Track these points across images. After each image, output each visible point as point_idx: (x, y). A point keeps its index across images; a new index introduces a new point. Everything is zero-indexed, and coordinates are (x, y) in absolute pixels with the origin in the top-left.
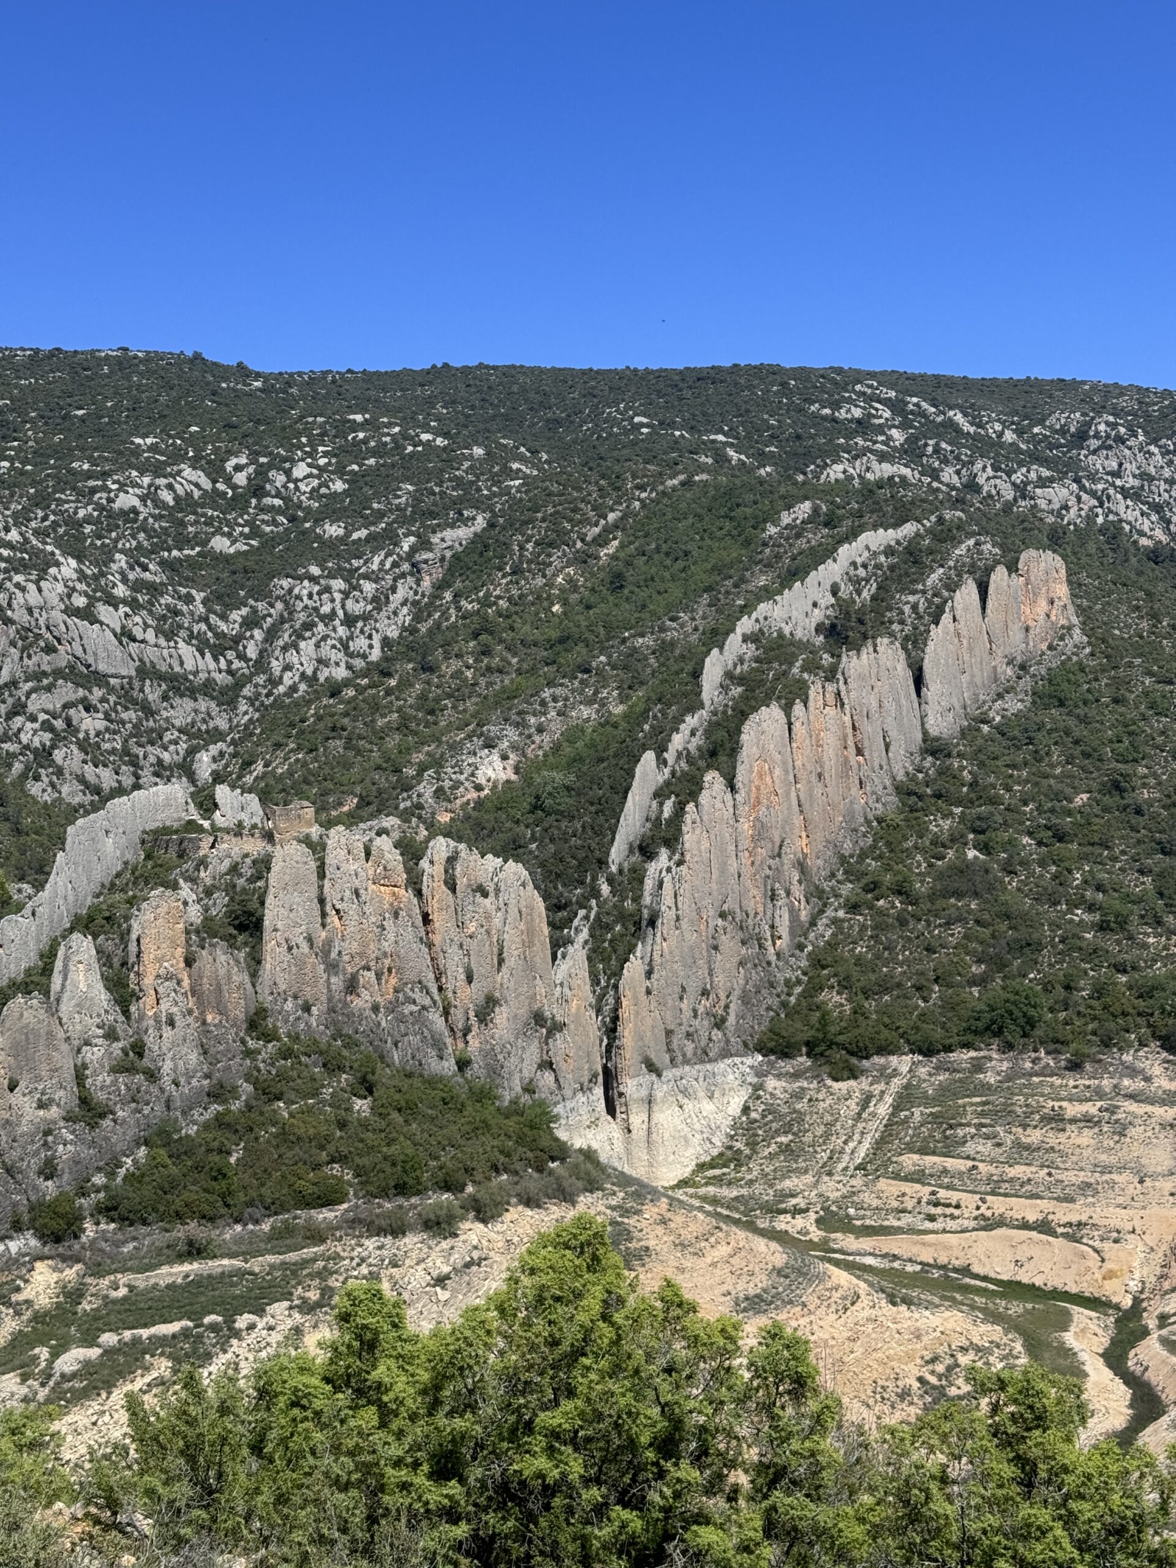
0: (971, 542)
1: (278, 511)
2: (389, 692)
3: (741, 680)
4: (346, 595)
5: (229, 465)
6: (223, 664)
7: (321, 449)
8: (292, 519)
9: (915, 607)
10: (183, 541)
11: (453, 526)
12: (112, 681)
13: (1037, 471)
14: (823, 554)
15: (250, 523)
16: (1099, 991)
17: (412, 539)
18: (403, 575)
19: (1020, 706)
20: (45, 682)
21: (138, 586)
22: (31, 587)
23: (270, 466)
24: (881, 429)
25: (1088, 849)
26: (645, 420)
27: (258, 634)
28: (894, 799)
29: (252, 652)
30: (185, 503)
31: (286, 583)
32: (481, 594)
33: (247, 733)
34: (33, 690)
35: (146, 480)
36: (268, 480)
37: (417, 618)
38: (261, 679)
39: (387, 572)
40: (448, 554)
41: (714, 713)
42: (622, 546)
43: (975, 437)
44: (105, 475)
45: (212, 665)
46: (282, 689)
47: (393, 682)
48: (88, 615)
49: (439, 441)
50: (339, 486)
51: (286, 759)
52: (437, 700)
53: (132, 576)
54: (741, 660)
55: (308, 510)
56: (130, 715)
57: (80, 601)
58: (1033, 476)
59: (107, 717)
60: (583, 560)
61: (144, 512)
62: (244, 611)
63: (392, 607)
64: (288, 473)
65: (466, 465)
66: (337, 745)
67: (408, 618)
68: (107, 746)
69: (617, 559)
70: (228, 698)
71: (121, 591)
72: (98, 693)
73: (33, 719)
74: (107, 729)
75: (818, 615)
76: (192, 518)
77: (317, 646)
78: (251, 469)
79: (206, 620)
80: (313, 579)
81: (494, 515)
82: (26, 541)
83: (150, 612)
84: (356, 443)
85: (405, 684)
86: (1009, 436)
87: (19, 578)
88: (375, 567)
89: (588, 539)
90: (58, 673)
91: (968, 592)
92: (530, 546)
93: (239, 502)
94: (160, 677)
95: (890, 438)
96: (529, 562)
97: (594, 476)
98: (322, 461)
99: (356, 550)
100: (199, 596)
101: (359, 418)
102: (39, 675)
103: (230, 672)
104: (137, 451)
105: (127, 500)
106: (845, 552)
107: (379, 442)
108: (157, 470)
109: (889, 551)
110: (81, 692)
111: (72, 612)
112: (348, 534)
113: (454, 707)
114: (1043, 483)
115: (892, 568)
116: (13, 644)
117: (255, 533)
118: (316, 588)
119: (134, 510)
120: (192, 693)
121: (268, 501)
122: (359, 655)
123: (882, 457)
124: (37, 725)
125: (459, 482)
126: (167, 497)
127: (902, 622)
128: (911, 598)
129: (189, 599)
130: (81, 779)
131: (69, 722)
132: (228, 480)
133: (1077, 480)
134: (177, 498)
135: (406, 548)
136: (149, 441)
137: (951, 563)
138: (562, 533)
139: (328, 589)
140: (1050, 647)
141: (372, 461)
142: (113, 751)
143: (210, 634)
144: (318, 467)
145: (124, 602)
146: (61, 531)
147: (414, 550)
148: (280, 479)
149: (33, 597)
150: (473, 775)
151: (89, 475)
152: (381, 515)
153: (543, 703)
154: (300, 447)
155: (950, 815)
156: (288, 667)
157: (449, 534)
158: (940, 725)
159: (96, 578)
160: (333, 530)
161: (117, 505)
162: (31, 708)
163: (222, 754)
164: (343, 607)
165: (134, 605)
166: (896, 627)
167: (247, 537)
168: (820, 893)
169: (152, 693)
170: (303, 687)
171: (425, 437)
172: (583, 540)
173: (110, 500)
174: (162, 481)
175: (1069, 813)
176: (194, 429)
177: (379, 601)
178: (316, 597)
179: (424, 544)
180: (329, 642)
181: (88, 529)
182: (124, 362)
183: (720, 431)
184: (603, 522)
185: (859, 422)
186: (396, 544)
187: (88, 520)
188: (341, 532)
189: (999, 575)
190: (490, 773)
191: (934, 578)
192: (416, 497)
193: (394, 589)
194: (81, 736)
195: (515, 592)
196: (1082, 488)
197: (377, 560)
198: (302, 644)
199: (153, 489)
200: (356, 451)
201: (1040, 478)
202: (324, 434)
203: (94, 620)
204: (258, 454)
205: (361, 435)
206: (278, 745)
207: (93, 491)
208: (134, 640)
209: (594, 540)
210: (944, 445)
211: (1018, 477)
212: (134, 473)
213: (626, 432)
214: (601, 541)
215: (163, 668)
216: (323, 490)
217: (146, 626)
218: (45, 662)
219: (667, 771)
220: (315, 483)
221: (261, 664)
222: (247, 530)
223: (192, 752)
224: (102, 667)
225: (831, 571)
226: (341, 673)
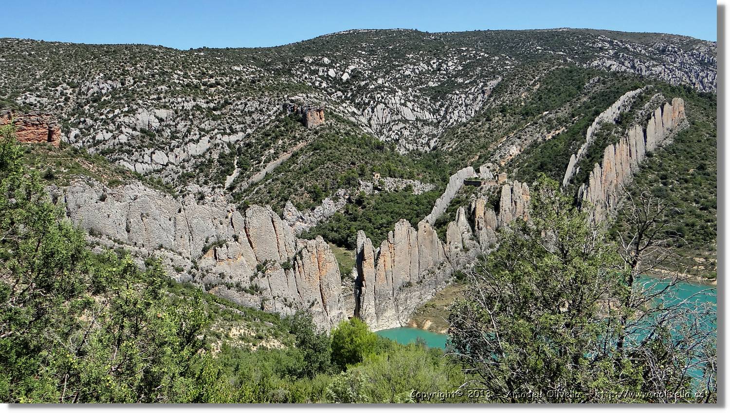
0: (657, 95)
1: (444, 74)
2: (480, 126)
3: (596, 135)
4: (466, 98)
5: (432, 62)
6: (435, 117)
7: (455, 57)
8: (448, 77)
9: (641, 114)
10: (422, 83)
11: (492, 80)
12: (411, 122)
13: (652, 62)
14: (616, 98)
15: (438, 78)
16: (702, 228)
17: (482, 84)
18: (480, 93)
19: (671, 142)
20: (396, 123)
21: (415, 96)
22: (393, 98)
23: (442, 62)
24: (606, 50)
25: (695, 185)
26: (540, 48)
27: (443, 109)
28: (638, 168)
29: (442, 113)
30: (421, 73)
31: (450, 96)
32: (502, 99)
33: (442, 136)
34: (394, 125)
35: (412, 67)
36: (442, 66)
37: (484, 105)
38: (445, 121)
39: (476, 92)
40: (492, 88)
41: (589, 144)
42: (540, 87)
43: (634, 52)
44: (402, 66)
45: (433, 117)
46: (450, 124)
47: (480, 123)
48: (405, 105)
49: (486, 55)
50: (460, 68)
51: (455, 144)
52: (493, 129)
53: (413, 94)
54: (596, 129)
55: (452, 75)
56: (415, 131)
57: (403, 101)
58: (651, 64)
59: (410, 132)
60: (528, 90)
61: (412, 75)
62: (440, 103)
63: (477, 102)
64: (447, 64)
65: (494, 62)
66: (468, 141)
67: (481, 105)
68: (410, 139)
69: (539, 90)
70: (437, 125)
71: (411, 98)
72: (408, 125)
73: (394, 132)
74: (410, 134)
75: (615, 116)
76: (423, 77)
77: (458, 113)
78: (437, 63)
79: (430, 105)
80: (457, 94)
81: (504, 77)
82: (390, 86)
83: (418, 104)
84: (463, 56)
85: (483, 124)
86: (643, 52)
87: (390, 96)
88: (472, 91)
90: (399, 120)
91: (659, 111)
92: (514, 86)
93: (434, 72)
94: (421, 121)
95: (609, 53)
96: (514, 90)
97: (531, 66)
98: (455, 61)
99: (467, 86)
100: (428, 99)
101: (464, 49)
102: (395, 121)
103: (437, 119)
104: (408, 59)
105: (407, 73)
106: (622, 98)
107: (470, 56)
108: (415, 65)
109: (634, 97)
110: (404, 125)
111: (401, 104)
112: (464, 81)
113: (497, 131)
114: (654, 66)
115: (635, 102)
116: (389, 113)
117: (439, 81)
118: (458, 97)
119: (409, 75)
120: (428, 125)
121: (442, 72)
122: (468, 115)
123: (608, 59)
124: (395, 134)
125: (492, 67)
126: (417, 71)
127: (638, 118)
128: (640, 111)
129: (426, 100)
130: (405, 147)
131: (401, 132)
132: (431, 66)
133: (664, 65)
134: (419, 72)
135: (481, 86)
136: (411, 56)
137: (651, 101)
138: (523, 82)
139: (461, 97)
140: (678, 125)
141: (468, 61)
142: (412, 140)
143: (431, 109)
144: (454, 63)
145: (412, 101)
146: (392, 81)
147: (483, 87)
148: (445, 66)
149: (394, 101)
150: (509, 152)
151: (398, 66)
152: (472, 76)
153: (525, 132)
154: (450, 57)
155: (654, 174)
156: (451, 118)
157: (491, 82)
158: (651, 148)
159: (405, 95)
160: (460, 80)
161: (406, 73)
162: (394, 129)
163: (436, 141)
164: (465, 101)
165: (414, 101)
166: (636, 119)
167: (437, 82)
168: (620, 195)
169: (419, 125)
170: (455, 123)
171: (482, 54)
172: (529, 85)
173: (404, 73)
174: (416, 67)
175: (688, 175)
176: (421, 52)
177: (474, 99)
178: (458, 99)
179: (485, 85)
180: (462, 111)
181: (399, 80)
182: (399, 32)
183: (561, 51)
184: (534, 80)
185: (600, 48)
186: (478, 85)
187: (399, 78)
188: (462, 81)
189: (667, 106)
190: (513, 152)
191: (647, 105)
192: (482, 71)
193: (477, 97)
194: (404, 136)
195: (511, 99)
196: (666, 67)
197: (473, 89)
198: (455, 112)
199: (414, 69)
200: (464, 58)
201: (653, 64)
202: (455, 53)
203: (406, 106)
204: (438, 59)
205: (465, 54)
206: (452, 139)
207: (400, 70)
208: (415, 111)
209: (532, 85)
210: (625, 55)
211: (647, 64)
212: (409, 65)
213: (535, 51)
214: (534, 85)
215: (422, 118)
216: (456, 69)
217: (418, 107)
218: (395, 117)
219: (577, 159)
220: (454, 67)
221: (444, 117)
222: (437, 80)
223: (429, 140)
224: (408, 118)
225: (618, 103)
226: (464, 120)
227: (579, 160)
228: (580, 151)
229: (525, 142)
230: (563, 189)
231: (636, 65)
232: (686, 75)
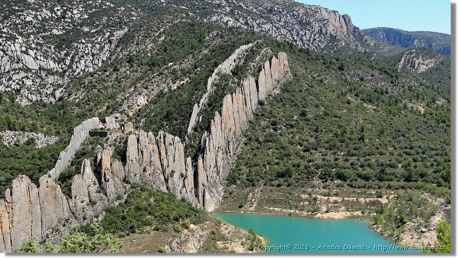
0: (265, 49)
1: (69, 22)
2: (107, 76)
3: (216, 85)
4: (92, 48)
5: (55, 9)
6: (60, 66)
7: (80, 6)
8: (74, 25)
9: (254, 66)
10: (45, 31)
11: (119, 30)
12: (33, 71)
13: (262, 20)
14: (232, 51)
15: (62, 26)
16: (306, 167)
17: (109, 33)
18: (107, 43)
19: (278, 92)
20: (17, 72)
21: (37, 44)
22: (12, 45)
23: (67, 10)
24: (224, 7)
25: (298, 130)
26: (164, 1)
27: (69, 58)
28: (253, 116)
29: (68, 62)
30: (44, 19)
31: (76, 44)
32: (129, 49)
33: (68, 86)
34: (14, 74)
35: (34, 13)
36: (66, 14)
37: (111, 55)
38: (71, 70)
39: (102, 42)
40: (118, 38)
41: (210, 94)
42: (165, 38)
43: (246, 10)
44: (22, 11)
45: (58, 66)
46: (76, 73)
47: (108, 73)
48: (26, 53)
49: (112, 5)
50: (86, 17)
51: (82, 94)
52: (120, 79)
53: (35, 41)
54: (215, 79)
55: (78, 23)
56: (38, 80)
57: (24, 49)
58: (261, 22)
59: (33, 81)
60: (154, 41)
61: (34, 22)
62: (65, 51)
63: (104, 52)
64: (72, 12)
65: (120, 12)
66: (95, 91)
67: (108, 55)
68: (33, 89)
69: (164, 42)
70: (62, 75)
71: (33, 46)
72: (30, 74)
73: (14, 81)
74: (33, 84)
75: (231, 68)
76: (46, 24)
77: (85, 62)
78: (62, 10)
79: (55, 54)
80: (83, 43)
81: (130, 28)
82: (8, 31)
83: (41, 52)
84: (89, 4)
85: (111, 74)
86: (254, 10)
87: (9, 43)
88: (99, 41)
89: (156, 36)
90: (20, 69)
91: (267, 64)
92: (140, 37)
93: (58, 20)
94: (44, 70)
95: (226, 10)
96: (141, 41)
97: (156, 18)
98: (81, 9)
99: (93, 35)
100: (53, 47)
102: (15, 70)
103: (62, 68)
104: (30, 4)
105: (29, 19)
106: (237, 51)
107: (96, 5)
108: (37, 10)
109: (247, 51)
110: (26, 74)
111: (22, 52)
112: (90, 31)
113: (125, 81)
114: (264, 23)
115: (248, 55)
116: (8, 61)
117: (64, 29)
118: (84, 46)
119: (31, 21)
120: (53, 74)
121: (67, 19)
122: (96, 65)
123: (225, 15)
124: (15, 83)
125: (119, 18)
126: (40, 18)
127: (251, 70)
128: (253, 64)
129: (50, 48)
130: (28, 98)
131: (23, 82)
132: (55, 13)
134: (42, 18)
135: (107, 36)
136: (32, 1)
137: (261, 55)
138: (149, 34)
139: (87, 46)
140: (284, 77)
141: (94, 10)
142: (35, 90)
143: (56, 58)
144: (80, 11)
145: (34, 48)
146: (12, 27)
147: (109, 36)
148: (70, 14)
149: (13, 49)
150: (137, 102)
151: (18, 11)
152: (98, 25)
153: (152, 83)
154: (75, 5)
155: (265, 120)
156: (77, 67)
157: (118, 32)
158: (262, 97)
159: (26, 42)
160: (86, 29)
161: (27, 20)
162: (14, 78)
163: (62, 91)
164: (91, 51)
165: (36, 49)
166: (249, 71)
167: (62, 30)
168: (238, 141)
169: (43, 74)
170: (82, 73)
171: (108, 4)
172: (154, 36)
173: (25, 18)
174: (38, 13)
175: (293, 121)
177: (101, 49)
178: (84, 48)
179: (112, 35)
180: (88, 61)
181: (20, 26)
183: (183, 5)
184: (159, 31)
185: (218, 5)
186: (104, 35)
187: (19, 24)
188: (88, 30)
189: (274, 60)
190: (141, 102)
191: (258, 58)
192: (108, 21)
193: (104, 47)
194: (27, 86)
195: (138, 50)
196: (273, 25)
197: (100, 38)
198: (81, 61)
199: (36, 16)
200: (90, 7)
201: (263, 22)
202: (80, 1)
203: (28, 54)
204: (63, 6)
205: (91, 2)
206: (78, 90)
207: (20, 15)
208: (38, 59)
209: (157, 36)
210: (239, 12)
211: (258, 22)
212: (30, 11)
213: (159, 4)
214: (159, 36)
215: (45, 67)
216: (82, 18)
217: (41, 56)
218: (15, 66)
220: (79, 15)
221: (70, 67)
222: (62, 28)
223: (54, 90)
224: (30, 67)
225: (234, 56)
226: (91, 70)
227: (201, 109)
228: (202, 101)
229: (152, 92)
230: (188, 137)
231: (249, 22)
232: (289, 33)
